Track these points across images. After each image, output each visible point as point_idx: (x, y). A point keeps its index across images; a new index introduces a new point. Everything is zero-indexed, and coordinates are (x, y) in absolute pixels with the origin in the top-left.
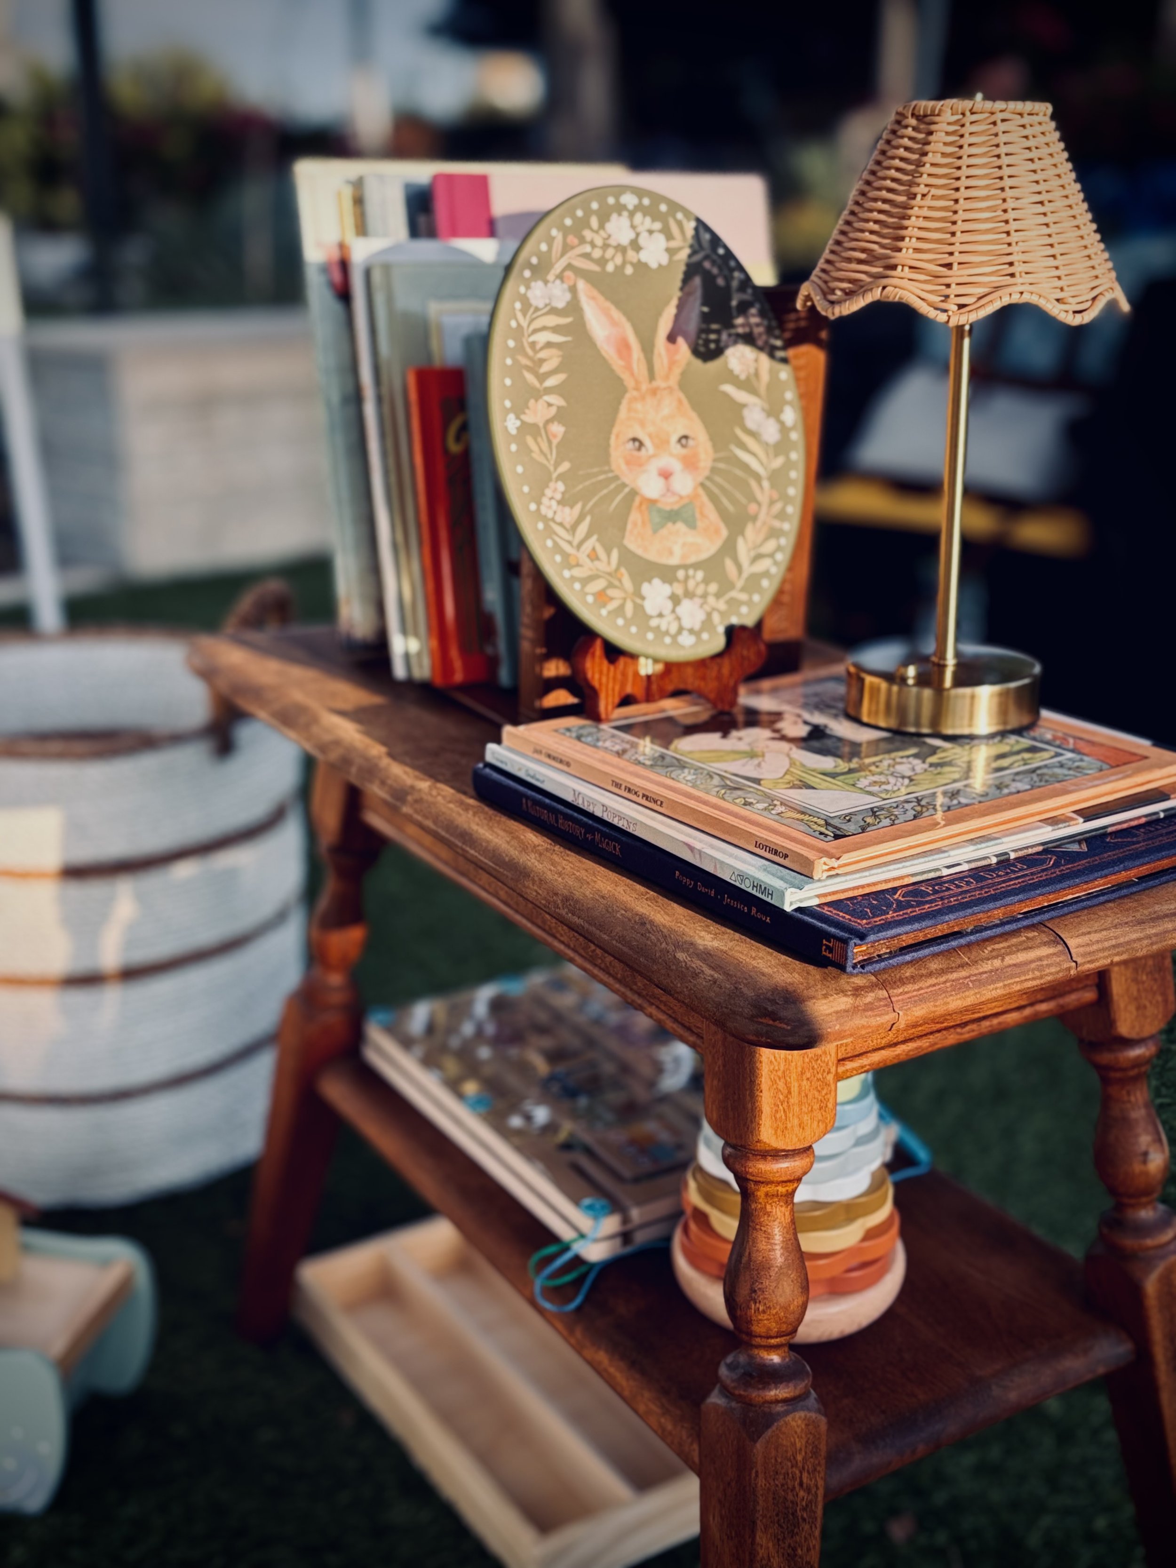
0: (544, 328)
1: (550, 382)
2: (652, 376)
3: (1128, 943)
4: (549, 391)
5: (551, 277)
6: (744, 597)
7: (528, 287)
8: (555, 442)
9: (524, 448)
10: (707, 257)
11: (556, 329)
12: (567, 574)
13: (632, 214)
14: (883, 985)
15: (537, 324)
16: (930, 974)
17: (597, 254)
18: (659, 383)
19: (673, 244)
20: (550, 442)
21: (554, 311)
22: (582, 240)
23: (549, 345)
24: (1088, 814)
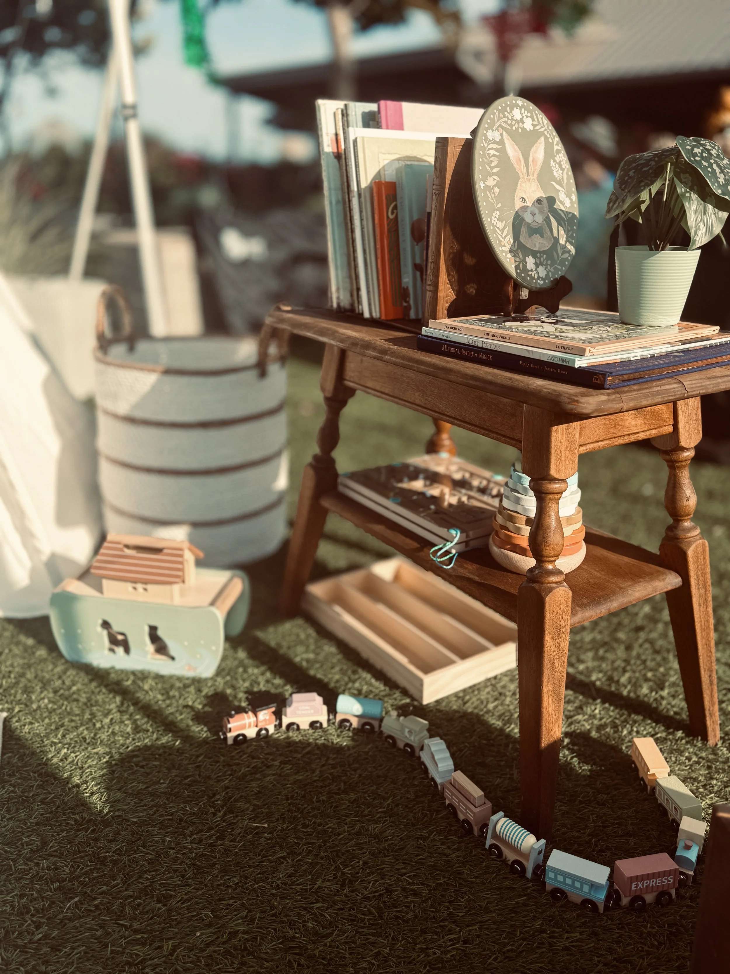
0: (492, 149)
1: (495, 170)
2: (528, 175)
3: (706, 385)
4: (494, 174)
5: (494, 129)
6: (559, 267)
7: (487, 132)
8: (496, 194)
9: (486, 195)
10: (545, 130)
11: (496, 150)
12: (500, 249)
13: (521, 109)
14: (618, 393)
15: (490, 146)
16: (635, 390)
17: (509, 122)
18: (531, 177)
19: (534, 123)
20: (495, 194)
21: (495, 142)
22: (505, 117)
23: (494, 155)
24: (684, 342)
